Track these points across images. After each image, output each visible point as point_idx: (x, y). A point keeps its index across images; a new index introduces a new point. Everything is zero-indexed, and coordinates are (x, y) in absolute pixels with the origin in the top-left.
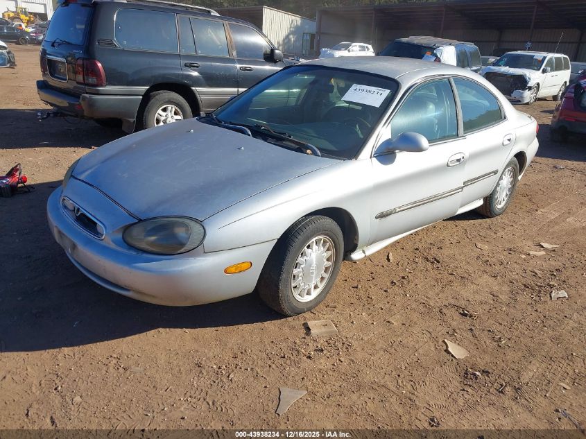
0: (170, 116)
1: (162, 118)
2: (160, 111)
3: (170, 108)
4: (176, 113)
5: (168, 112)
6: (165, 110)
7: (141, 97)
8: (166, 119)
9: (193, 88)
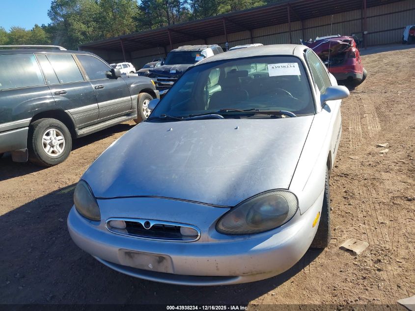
0: (53, 138)
1: (48, 142)
2: (45, 137)
3: (51, 132)
4: (57, 135)
5: (51, 136)
6: (48, 134)
7: (28, 128)
8: (52, 141)
9: (66, 111)
